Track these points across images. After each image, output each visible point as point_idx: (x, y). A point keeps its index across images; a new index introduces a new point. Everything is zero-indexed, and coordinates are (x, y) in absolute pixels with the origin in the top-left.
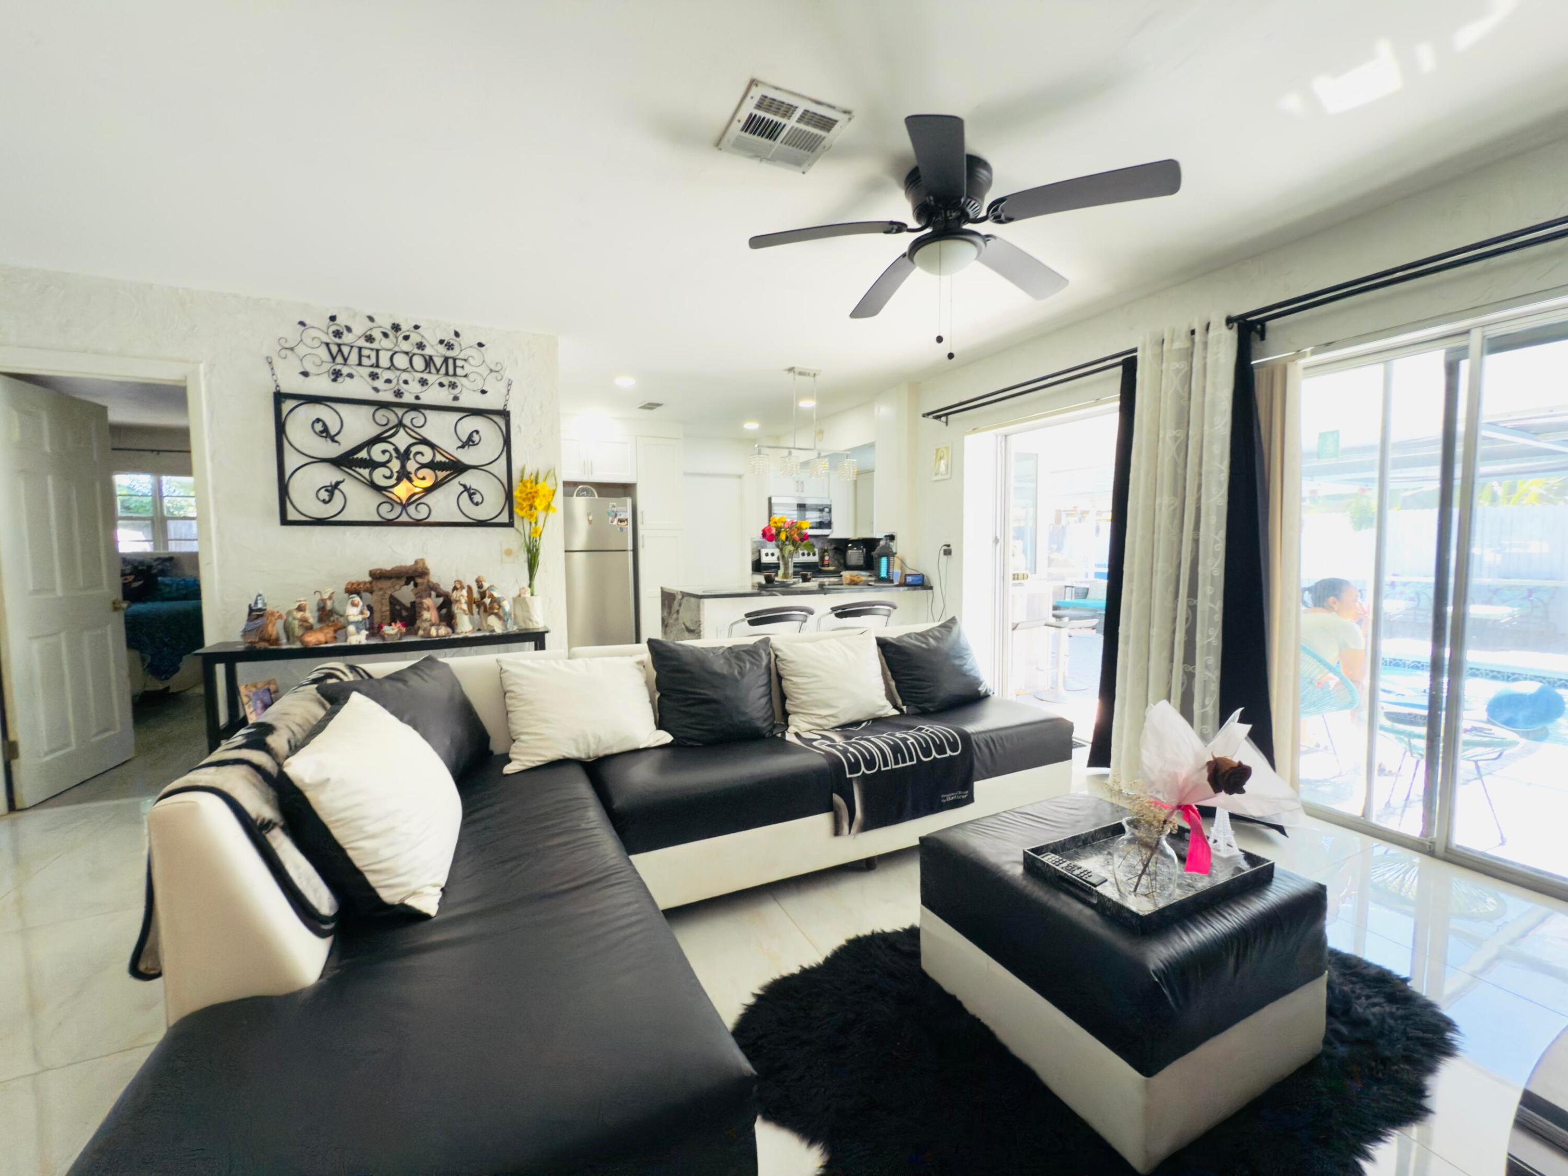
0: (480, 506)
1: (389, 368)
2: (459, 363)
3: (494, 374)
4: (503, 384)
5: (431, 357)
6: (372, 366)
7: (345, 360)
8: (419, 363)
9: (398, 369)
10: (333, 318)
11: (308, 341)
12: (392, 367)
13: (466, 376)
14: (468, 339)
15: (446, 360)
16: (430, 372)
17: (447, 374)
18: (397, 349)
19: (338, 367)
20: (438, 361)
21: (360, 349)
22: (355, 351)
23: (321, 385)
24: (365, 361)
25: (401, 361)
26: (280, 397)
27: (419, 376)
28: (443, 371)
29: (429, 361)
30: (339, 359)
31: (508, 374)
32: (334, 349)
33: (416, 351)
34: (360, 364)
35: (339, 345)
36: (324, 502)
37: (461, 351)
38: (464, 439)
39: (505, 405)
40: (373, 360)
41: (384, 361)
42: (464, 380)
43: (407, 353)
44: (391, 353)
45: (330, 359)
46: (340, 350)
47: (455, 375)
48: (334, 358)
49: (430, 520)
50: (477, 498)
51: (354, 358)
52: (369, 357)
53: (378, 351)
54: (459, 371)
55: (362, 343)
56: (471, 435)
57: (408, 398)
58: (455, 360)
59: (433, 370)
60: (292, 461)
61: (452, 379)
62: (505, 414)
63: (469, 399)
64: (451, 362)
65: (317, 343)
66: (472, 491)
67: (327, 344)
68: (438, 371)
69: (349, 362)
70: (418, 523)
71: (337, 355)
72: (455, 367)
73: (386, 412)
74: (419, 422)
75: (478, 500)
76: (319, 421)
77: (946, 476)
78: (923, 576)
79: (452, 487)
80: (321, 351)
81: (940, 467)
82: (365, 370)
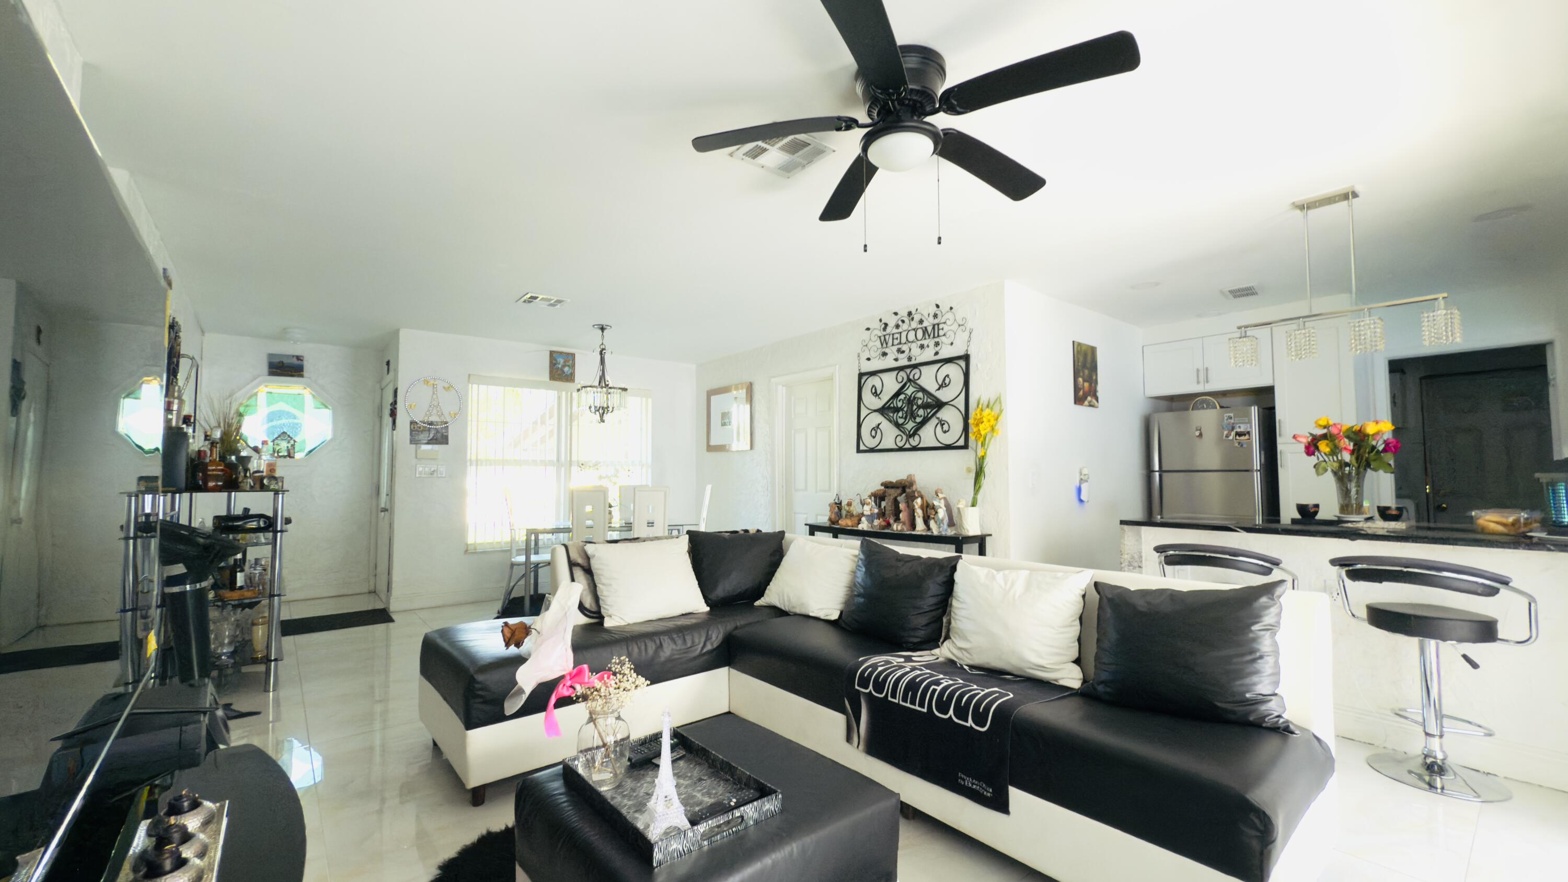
0: (947, 433)
1: (905, 343)
2: (940, 326)
3: (961, 327)
4: (967, 333)
5: (926, 328)
6: (898, 344)
7: (887, 344)
8: (920, 334)
9: (910, 342)
10: (881, 320)
11: (873, 338)
12: (907, 341)
13: (944, 335)
14: (944, 308)
15: (934, 327)
16: (925, 339)
17: (934, 337)
18: (910, 328)
19: (884, 350)
20: (930, 329)
21: (893, 334)
22: (891, 336)
23: (873, 365)
24: (896, 341)
25: (911, 336)
26: (861, 376)
27: (919, 343)
28: (932, 335)
29: (925, 330)
30: (885, 345)
31: (969, 325)
32: (883, 338)
33: (918, 326)
34: (893, 345)
35: (884, 336)
36: (874, 437)
37: (942, 316)
38: (940, 382)
39: (967, 350)
40: (899, 341)
41: (903, 341)
42: (943, 339)
43: (914, 329)
44: (906, 332)
45: (880, 346)
46: (885, 339)
47: (938, 336)
48: (882, 345)
49: (920, 446)
50: (946, 427)
51: (890, 343)
52: (897, 339)
53: (901, 333)
54: (941, 333)
55: (894, 330)
56: (944, 379)
57: (914, 360)
58: (938, 325)
59: (927, 337)
60: (864, 412)
61: (938, 339)
62: (966, 358)
63: (945, 353)
64: (936, 327)
65: (876, 338)
66: (943, 422)
67: (880, 337)
68: (929, 336)
69: (888, 345)
70: (914, 449)
71: (884, 342)
72: (938, 330)
73: (902, 374)
74: (918, 376)
75: (946, 429)
76: (873, 386)
79: (933, 421)
80: (877, 342)
82: (895, 348)
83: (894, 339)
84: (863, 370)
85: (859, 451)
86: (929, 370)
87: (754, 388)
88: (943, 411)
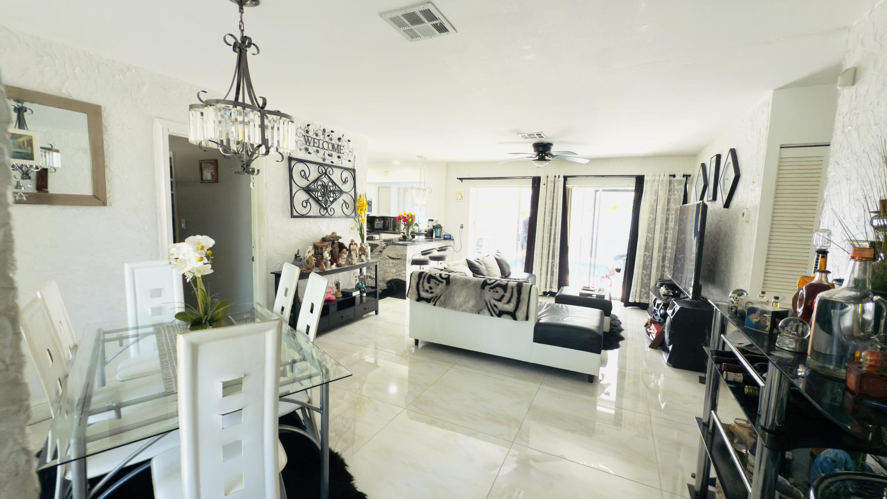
2: (342, 148)
3: (350, 153)
4: (354, 158)
5: (334, 144)
7: (310, 143)
8: (331, 147)
9: (325, 149)
10: (308, 125)
12: (323, 148)
14: (345, 138)
15: (338, 145)
16: (333, 151)
17: (338, 152)
18: (324, 140)
19: (307, 147)
20: (336, 146)
21: (314, 139)
22: (313, 139)
23: (302, 155)
24: (316, 145)
25: (325, 145)
26: (290, 159)
27: (330, 152)
28: (337, 151)
30: (308, 144)
31: (354, 154)
32: (306, 138)
33: (330, 141)
34: (314, 146)
35: (308, 137)
36: (305, 207)
37: (343, 143)
38: (344, 181)
39: (354, 167)
41: (321, 146)
42: (342, 155)
43: (327, 142)
44: (322, 141)
45: (305, 143)
46: (308, 139)
47: (340, 153)
48: (306, 143)
49: (334, 215)
51: (312, 144)
52: (316, 143)
53: (319, 140)
54: (342, 152)
55: (314, 136)
56: (345, 179)
57: (328, 162)
58: (340, 146)
60: (294, 189)
61: (340, 155)
62: (354, 170)
63: (345, 164)
64: (339, 147)
65: (301, 135)
66: (345, 203)
67: (304, 136)
68: (336, 150)
69: (311, 145)
70: (331, 217)
71: (307, 141)
72: (340, 149)
73: (321, 168)
74: (331, 173)
75: (347, 207)
76: (303, 171)
77: (461, 200)
78: (450, 235)
79: (340, 201)
80: (302, 139)
81: (459, 197)
82: (315, 149)
83: (314, 142)
84: (294, 156)
85: (293, 216)
86: (337, 172)
87: (105, 117)
88: (344, 197)
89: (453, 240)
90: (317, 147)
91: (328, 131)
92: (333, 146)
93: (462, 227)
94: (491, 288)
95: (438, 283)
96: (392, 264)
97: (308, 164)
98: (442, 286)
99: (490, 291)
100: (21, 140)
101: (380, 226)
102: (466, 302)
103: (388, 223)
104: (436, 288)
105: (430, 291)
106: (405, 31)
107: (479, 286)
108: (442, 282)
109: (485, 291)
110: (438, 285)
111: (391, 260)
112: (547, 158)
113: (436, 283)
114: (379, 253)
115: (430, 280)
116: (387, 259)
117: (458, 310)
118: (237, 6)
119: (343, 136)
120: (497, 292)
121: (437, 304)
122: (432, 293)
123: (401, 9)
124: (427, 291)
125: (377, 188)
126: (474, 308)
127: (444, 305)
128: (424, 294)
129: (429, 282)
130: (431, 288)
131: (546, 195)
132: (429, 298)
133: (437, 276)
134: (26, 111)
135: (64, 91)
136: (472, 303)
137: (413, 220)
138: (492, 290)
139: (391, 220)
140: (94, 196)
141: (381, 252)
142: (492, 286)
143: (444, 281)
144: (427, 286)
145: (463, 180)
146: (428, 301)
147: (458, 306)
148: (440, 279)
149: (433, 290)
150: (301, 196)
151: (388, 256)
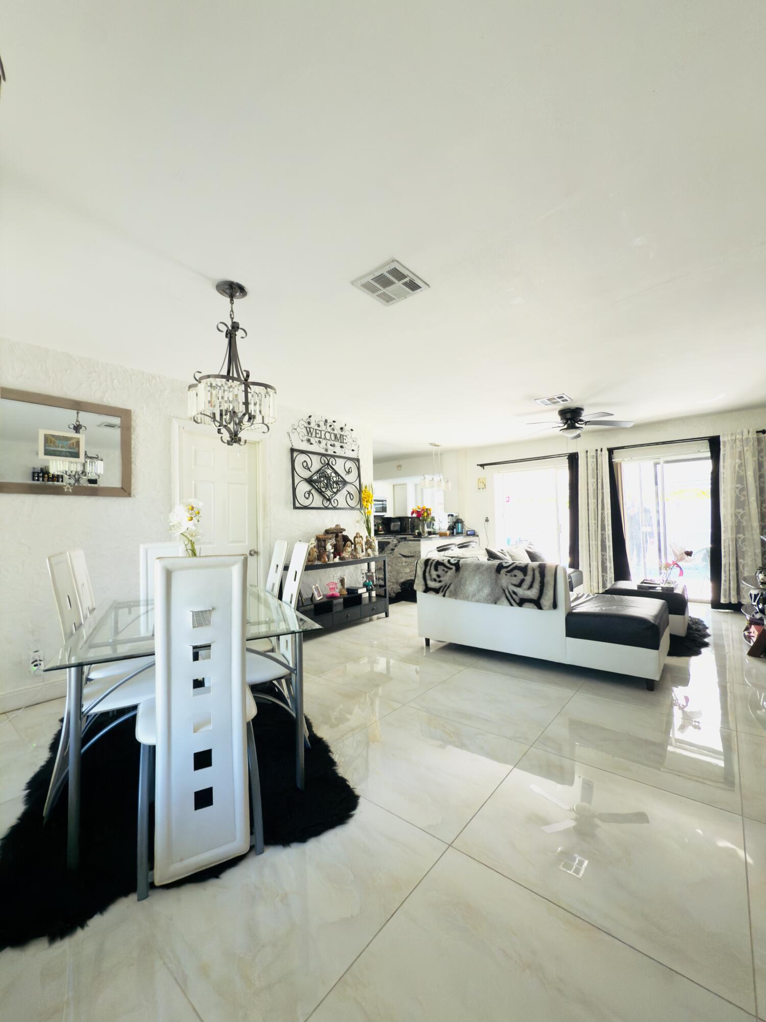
0: (352, 500)
2: (345, 437)
3: (355, 443)
4: (357, 447)
5: (336, 434)
7: (312, 434)
8: (333, 437)
10: (310, 417)
11: (301, 426)
12: (325, 438)
14: (347, 428)
15: (340, 437)
17: (341, 442)
18: (326, 431)
19: (310, 438)
20: (338, 436)
21: (316, 430)
23: (305, 446)
24: (317, 436)
25: (328, 436)
26: (293, 450)
27: (333, 442)
28: (340, 441)
30: (310, 435)
32: (308, 429)
33: (332, 432)
34: (316, 437)
35: (310, 428)
36: (307, 498)
37: (345, 432)
38: (347, 470)
39: (358, 456)
41: (323, 437)
42: (346, 444)
43: (329, 432)
46: (310, 431)
47: (343, 443)
48: (308, 434)
49: (337, 506)
51: (314, 435)
53: (321, 431)
54: (345, 441)
55: (316, 427)
56: (349, 470)
57: (330, 452)
60: (297, 480)
61: (342, 444)
62: (358, 460)
63: (348, 453)
64: (342, 436)
65: (303, 427)
66: (349, 494)
67: (306, 427)
68: (338, 440)
69: (313, 436)
70: (334, 508)
71: (309, 432)
72: (343, 439)
73: (324, 458)
74: (334, 463)
75: (352, 498)
76: (305, 461)
77: (484, 490)
78: (474, 531)
79: (344, 492)
80: (304, 430)
81: (482, 486)
82: (317, 440)
83: (316, 433)
84: (296, 447)
85: (295, 508)
86: (340, 462)
87: (134, 419)
88: (348, 488)
89: (478, 536)
90: (319, 438)
91: (330, 421)
92: (336, 436)
93: (487, 520)
94: (508, 572)
95: (445, 569)
96: (406, 562)
97: (309, 455)
98: (451, 573)
99: (506, 575)
100: (71, 442)
101: (397, 528)
102: (479, 590)
103: (406, 524)
104: (444, 576)
105: (438, 579)
106: (378, 296)
107: (494, 571)
108: (451, 569)
109: (500, 576)
110: (447, 572)
111: (404, 559)
112: (577, 425)
113: (444, 570)
114: (391, 551)
115: (438, 567)
116: (400, 557)
117: (472, 601)
118: (228, 299)
119: (345, 425)
120: (515, 576)
121: (447, 594)
122: (440, 581)
123: (369, 274)
124: (435, 580)
125: (392, 486)
126: (489, 597)
127: (455, 595)
128: (432, 584)
129: (436, 570)
130: (439, 576)
131: (587, 473)
132: (437, 588)
133: (446, 562)
134: (81, 428)
135: (105, 400)
136: (486, 591)
137: (428, 515)
138: (508, 574)
139: (408, 520)
140: (122, 488)
141: (393, 550)
142: (509, 569)
143: (454, 567)
144: (434, 573)
145: (485, 467)
146: (437, 591)
147: (470, 596)
148: (448, 565)
149: (441, 579)
150: (304, 487)
151: (401, 555)
